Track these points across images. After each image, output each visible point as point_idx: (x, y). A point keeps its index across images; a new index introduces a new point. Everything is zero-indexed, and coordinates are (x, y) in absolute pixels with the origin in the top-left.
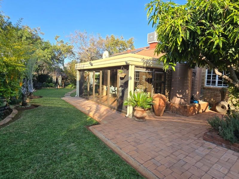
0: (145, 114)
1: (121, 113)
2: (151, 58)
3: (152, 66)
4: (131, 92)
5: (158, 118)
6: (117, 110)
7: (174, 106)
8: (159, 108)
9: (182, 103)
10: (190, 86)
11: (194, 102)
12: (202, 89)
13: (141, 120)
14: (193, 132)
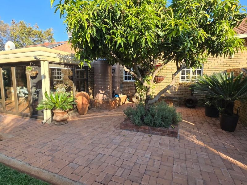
0: (66, 116)
1: (36, 120)
2: (68, 53)
3: (71, 62)
4: (46, 93)
5: (82, 117)
6: (31, 117)
7: (98, 103)
8: (82, 107)
9: (104, 99)
10: (110, 82)
11: (115, 96)
12: (122, 84)
13: (63, 123)
14: (113, 124)
